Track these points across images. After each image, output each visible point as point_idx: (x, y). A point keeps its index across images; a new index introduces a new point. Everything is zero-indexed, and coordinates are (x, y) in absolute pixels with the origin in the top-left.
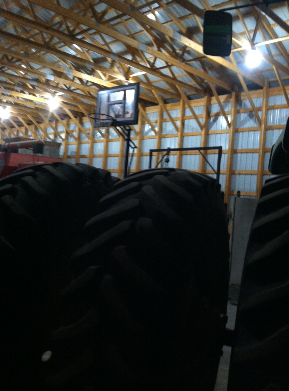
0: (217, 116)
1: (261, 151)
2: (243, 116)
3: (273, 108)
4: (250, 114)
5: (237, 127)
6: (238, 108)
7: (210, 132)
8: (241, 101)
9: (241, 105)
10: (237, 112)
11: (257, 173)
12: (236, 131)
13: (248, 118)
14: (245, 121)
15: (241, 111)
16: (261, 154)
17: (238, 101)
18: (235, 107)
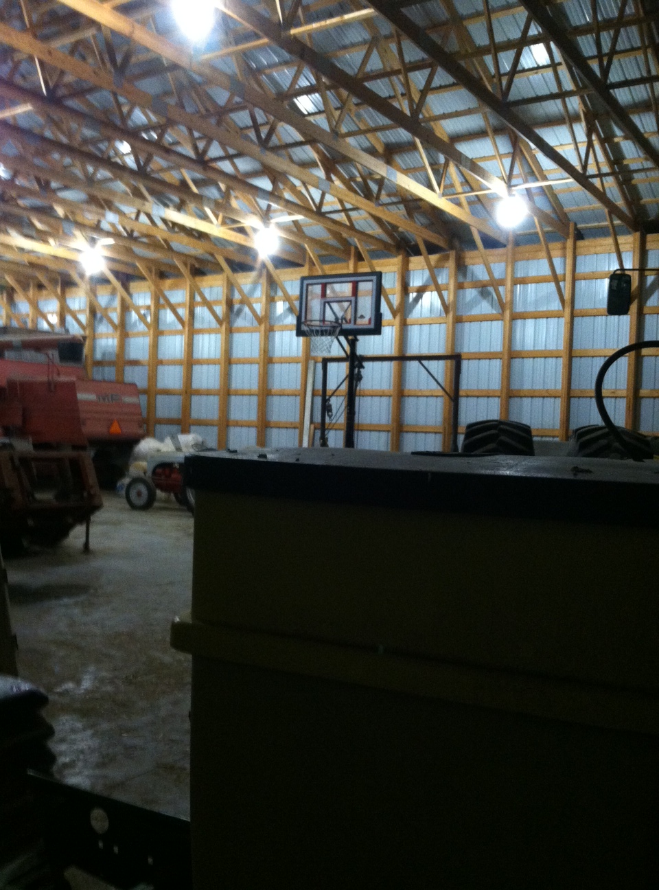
0: (421, 291)
1: (506, 357)
2: (471, 293)
3: (524, 281)
4: (482, 290)
5: (460, 314)
6: (461, 279)
7: (409, 320)
8: (466, 267)
9: (465, 275)
10: (460, 287)
11: (499, 395)
12: (458, 320)
13: (479, 297)
14: (474, 303)
15: (466, 285)
16: (506, 362)
17: (461, 267)
18: (456, 278)
